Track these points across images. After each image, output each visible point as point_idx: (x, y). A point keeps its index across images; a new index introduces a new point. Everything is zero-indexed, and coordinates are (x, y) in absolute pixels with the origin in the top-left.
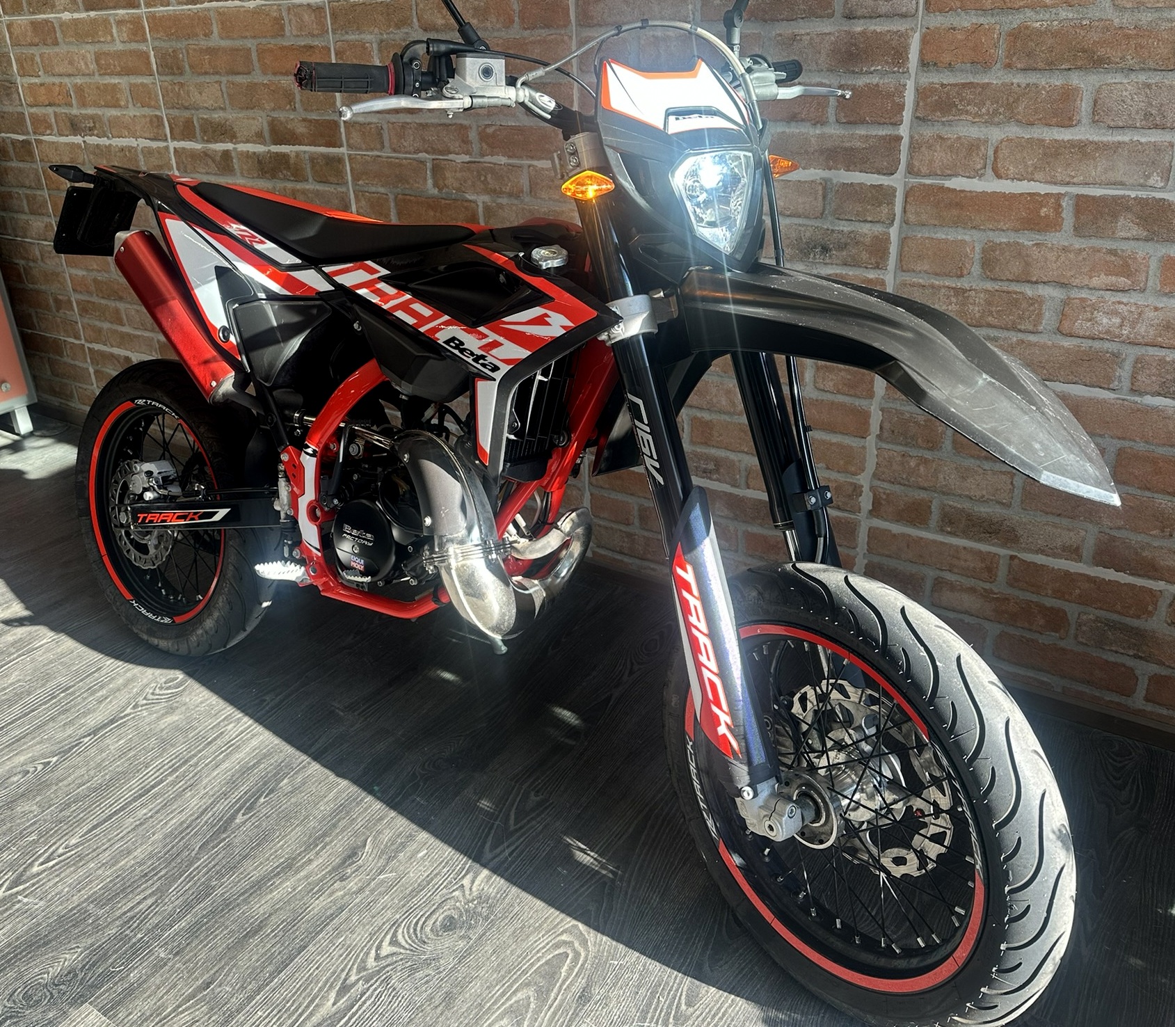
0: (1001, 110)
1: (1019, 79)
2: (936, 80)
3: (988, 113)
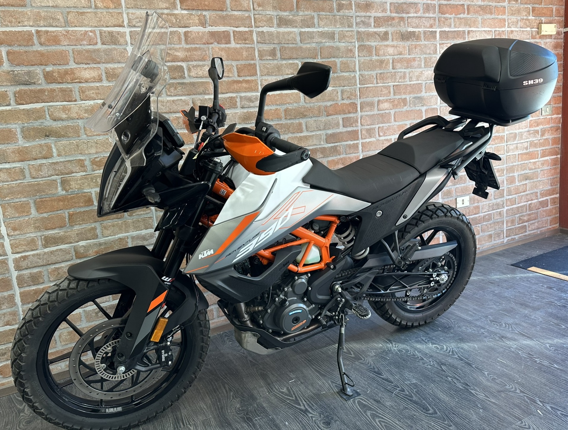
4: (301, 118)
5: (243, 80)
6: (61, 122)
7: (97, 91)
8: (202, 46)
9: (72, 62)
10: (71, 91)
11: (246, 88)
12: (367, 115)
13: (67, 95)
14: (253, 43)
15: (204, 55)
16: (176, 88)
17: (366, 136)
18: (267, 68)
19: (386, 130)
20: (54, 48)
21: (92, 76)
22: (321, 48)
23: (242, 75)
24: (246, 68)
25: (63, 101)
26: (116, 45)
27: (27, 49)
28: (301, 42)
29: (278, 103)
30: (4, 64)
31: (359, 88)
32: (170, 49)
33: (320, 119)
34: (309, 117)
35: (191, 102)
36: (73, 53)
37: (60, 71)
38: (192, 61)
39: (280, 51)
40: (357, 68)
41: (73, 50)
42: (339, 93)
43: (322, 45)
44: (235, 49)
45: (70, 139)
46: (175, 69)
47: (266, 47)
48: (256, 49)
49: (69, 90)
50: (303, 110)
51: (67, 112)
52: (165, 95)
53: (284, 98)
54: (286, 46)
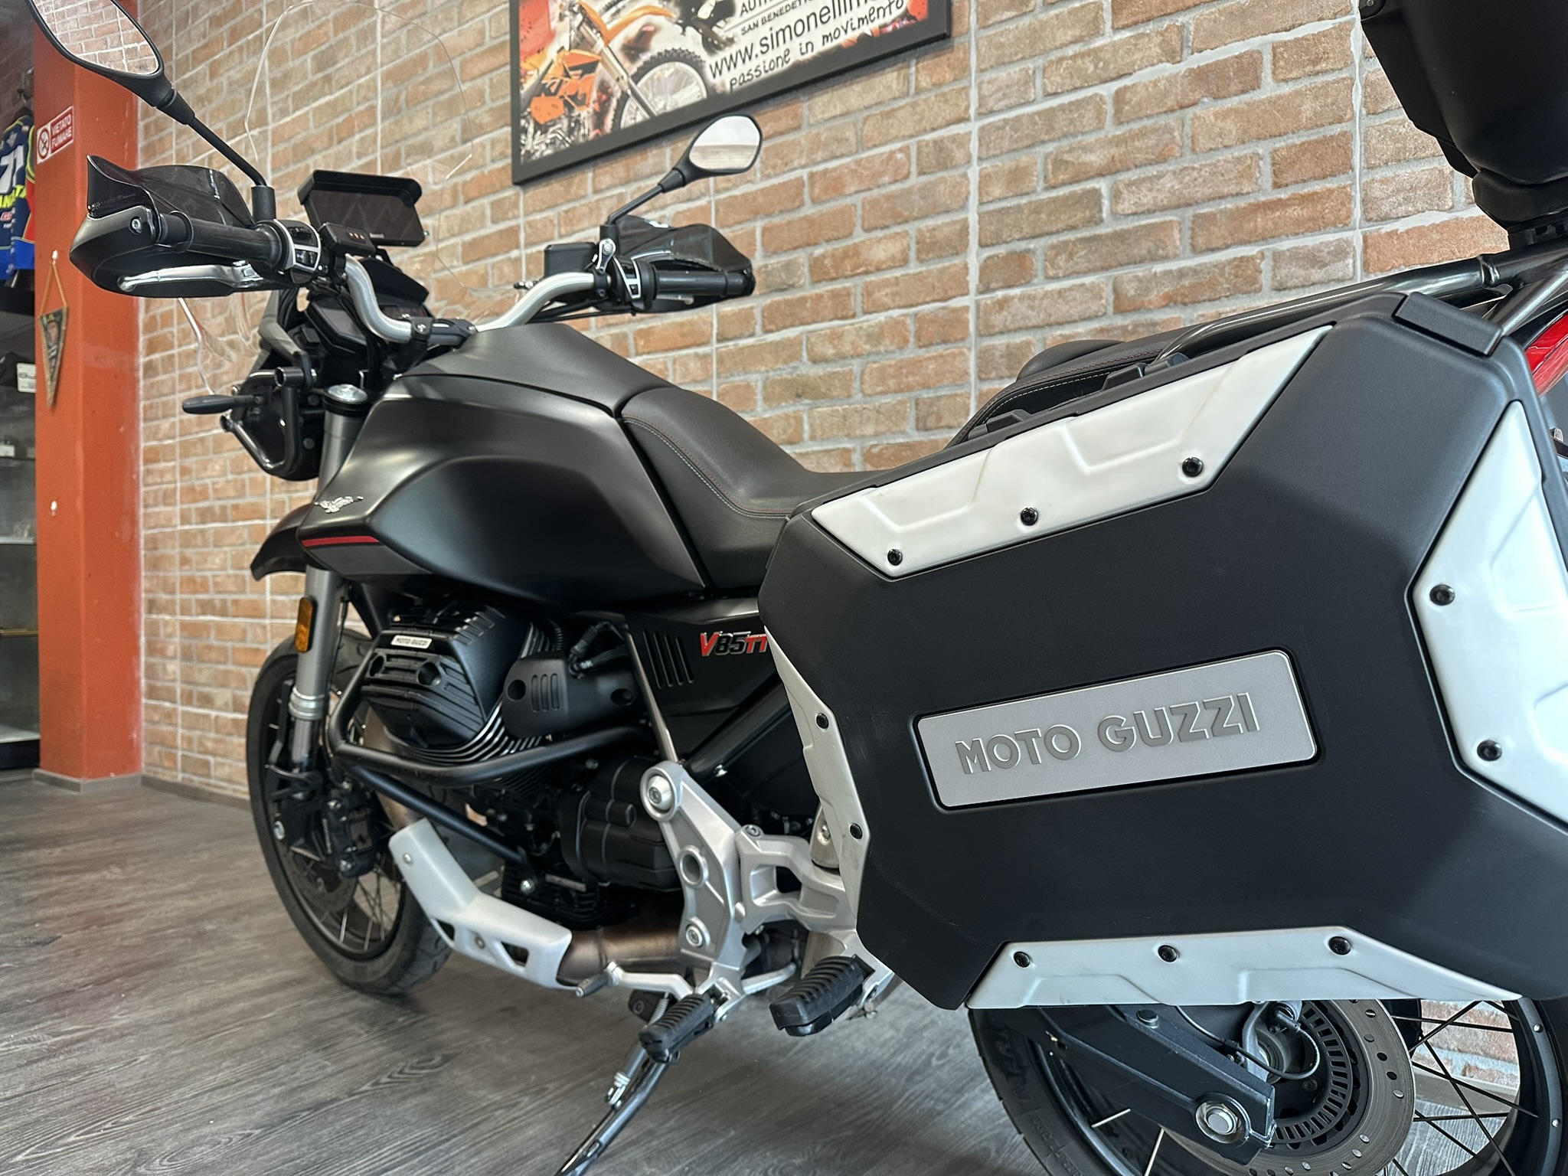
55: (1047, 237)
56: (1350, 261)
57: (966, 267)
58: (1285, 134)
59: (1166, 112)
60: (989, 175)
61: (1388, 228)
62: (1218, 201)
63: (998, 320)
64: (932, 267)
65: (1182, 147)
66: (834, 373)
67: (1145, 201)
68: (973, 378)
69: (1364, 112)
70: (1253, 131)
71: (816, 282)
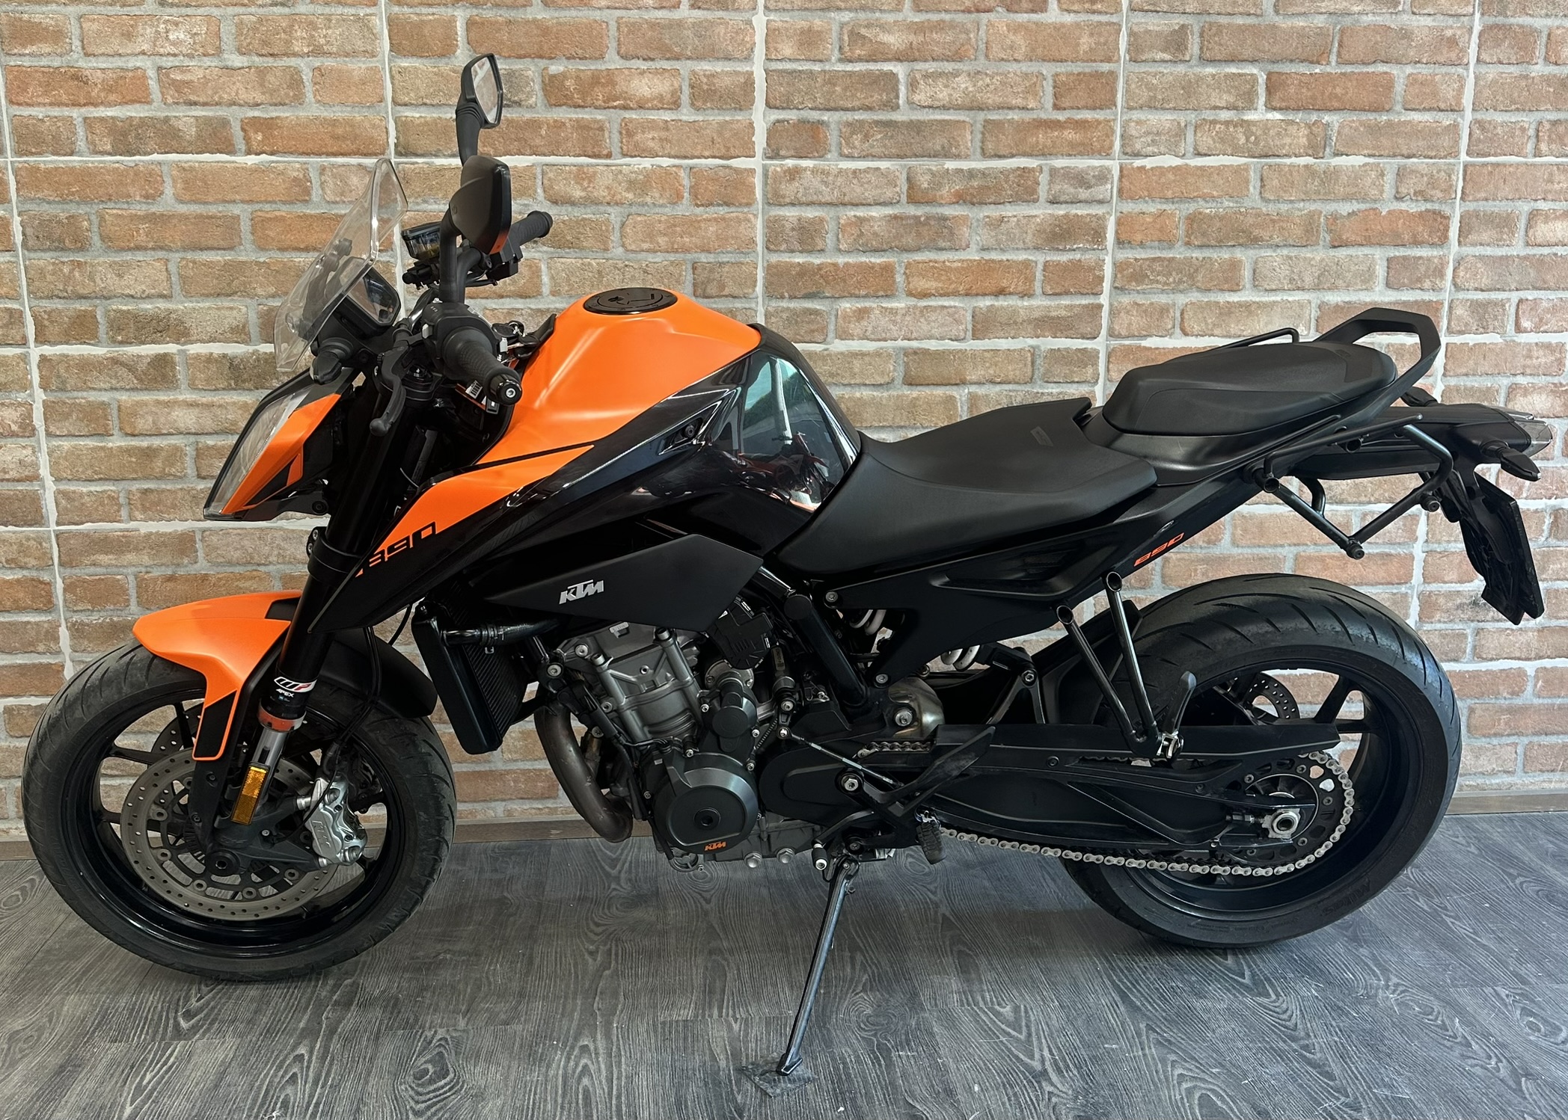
0: (1185, 279)
1: (1197, 254)
2: (1130, 256)
3: (1174, 282)
4: (1241, 245)
5: (1069, 121)
6: (570, 209)
7: (664, 134)
8: (960, 18)
9: (611, 54)
10: (601, 129)
11: (1072, 145)
12: (1481, 258)
13: (590, 142)
14: (1118, 10)
15: (963, 45)
16: (866, 137)
17: (1466, 325)
18: (1150, 87)
19: (1547, 311)
20: (574, 13)
21: (656, 91)
22: (1342, 31)
23: (1068, 104)
24: (1083, 85)
25: (579, 155)
26: (727, 9)
27: (512, 14)
28: (1277, 12)
29: (1169, 194)
30: (459, 51)
31: (1466, 167)
32: (868, 26)
33: (1306, 253)
34: (1270, 246)
35: (905, 175)
36: (618, 29)
37: (582, 75)
38: (926, 61)
39: (1201, 35)
40: (1467, 100)
41: (618, 20)
42: (1390, 178)
43: (1348, 21)
44: (1058, 27)
45: (584, 254)
46: (875, 82)
47: (1155, 23)
48: (1124, 28)
49: (596, 126)
50: (1251, 220)
51: (585, 184)
52: (836, 154)
53: (1191, 180)
54: (1223, 20)
55: (842, 112)
56: (1109, 186)
57: (751, 125)
58: (1066, 61)
59: (963, 11)
60: (778, 30)
61: (1138, 163)
62: (1006, 111)
63: (789, 190)
64: (711, 118)
65: (976, 50)
66: (584, 219)
67: (941, 96)
68: (760, 248)
69: (1128, 58)
70: (1039, 51)
71: (554, 104)
